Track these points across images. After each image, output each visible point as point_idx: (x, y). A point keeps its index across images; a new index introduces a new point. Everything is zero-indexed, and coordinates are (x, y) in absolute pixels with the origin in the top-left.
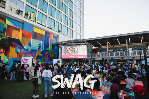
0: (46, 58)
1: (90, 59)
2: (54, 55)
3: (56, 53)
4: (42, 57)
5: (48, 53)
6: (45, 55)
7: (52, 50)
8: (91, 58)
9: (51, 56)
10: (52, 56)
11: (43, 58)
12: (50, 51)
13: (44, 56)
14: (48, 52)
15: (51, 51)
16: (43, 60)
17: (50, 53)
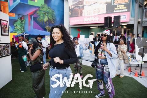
0: (30, 24)
1: (139, 23)
2: (51, 18)
3: (56, 13)
4: (16, 21)
5: (35, 12)
6: (24, 16)
7: (46, 6)
8: (140, 20)
9: (42, 18)
10: (46, 19)
11: (19, 22)
12: (39, 7)
13: (21, 18)
14: (33, 10)
15: (42, 7)
16: (19, 27)
17: (38, 12)
